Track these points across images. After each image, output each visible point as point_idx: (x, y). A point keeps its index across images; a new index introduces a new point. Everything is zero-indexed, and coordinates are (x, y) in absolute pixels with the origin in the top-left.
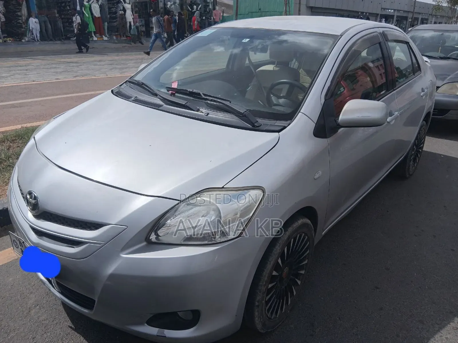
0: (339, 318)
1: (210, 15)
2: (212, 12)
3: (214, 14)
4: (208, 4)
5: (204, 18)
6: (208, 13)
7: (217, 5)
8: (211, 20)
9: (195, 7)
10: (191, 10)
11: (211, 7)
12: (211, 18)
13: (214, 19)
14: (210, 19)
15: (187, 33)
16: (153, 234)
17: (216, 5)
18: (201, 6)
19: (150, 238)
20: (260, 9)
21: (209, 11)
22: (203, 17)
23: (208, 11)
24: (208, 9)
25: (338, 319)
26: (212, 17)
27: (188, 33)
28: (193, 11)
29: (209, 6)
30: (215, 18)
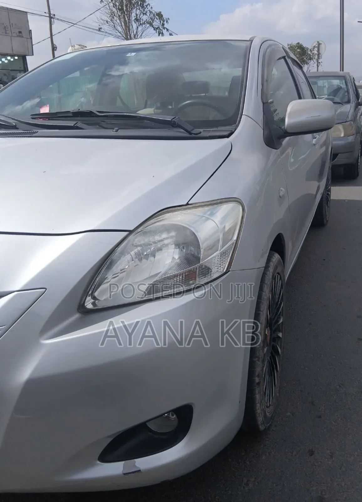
0: (340, 386)
16: (89, 298)
19: (85, 305)
25: (338, 387)
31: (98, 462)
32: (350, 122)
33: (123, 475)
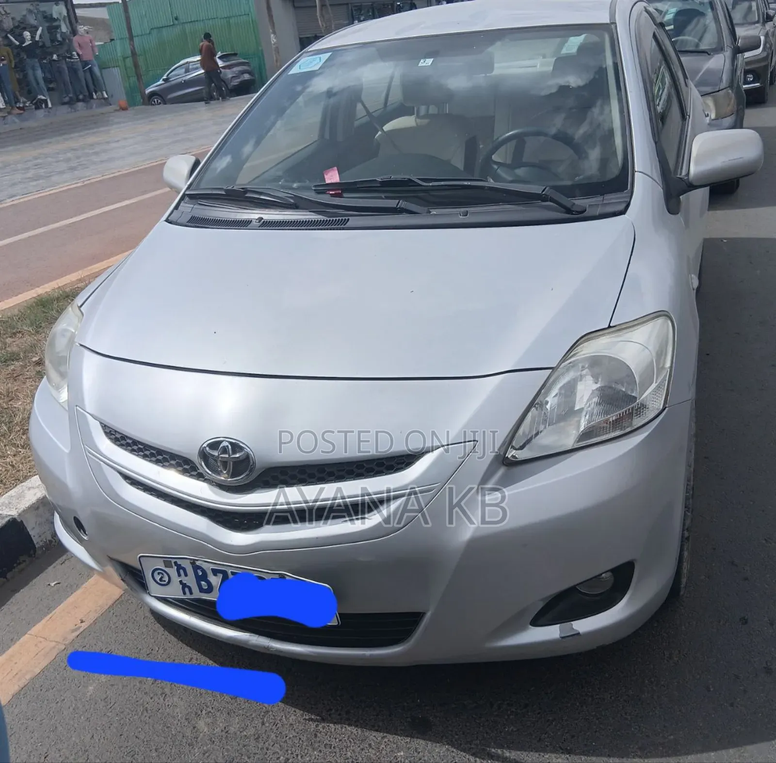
1: (65, 48)
2: (71, 41)
3: (75, 45)
4: (55, 24)
5: (55, 57)
6: (61, 44)
7: (79, 21)
8: (72, 60)
9: (27, 34)
10: (18, 43)
11: (64, 28)
12: (72, 55)
13: (78, 54)
14: (70, 58)
15: (22, 99)
17: (77, 22)
18: (42, 30)
20: (177, 17)
21: (64, 39)
22: (52, 57)
23: (60, 39)
24: (58, 36)
26: (74, 53)
27: (25, 100)
28: (24, 45)
29: (59, 27)
30: (81, 53)
31: (530, 626)
32: (725, 90)
33: (561, 639)
